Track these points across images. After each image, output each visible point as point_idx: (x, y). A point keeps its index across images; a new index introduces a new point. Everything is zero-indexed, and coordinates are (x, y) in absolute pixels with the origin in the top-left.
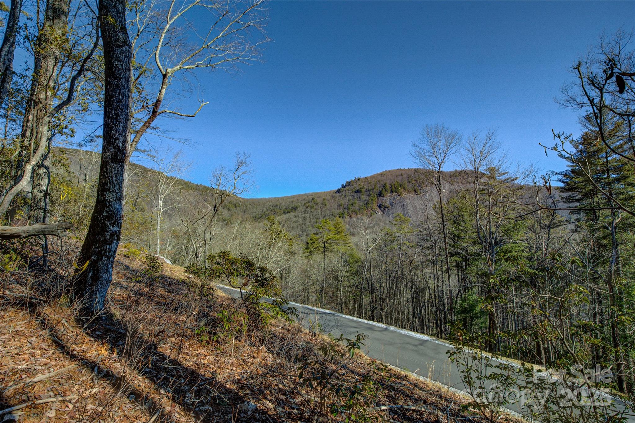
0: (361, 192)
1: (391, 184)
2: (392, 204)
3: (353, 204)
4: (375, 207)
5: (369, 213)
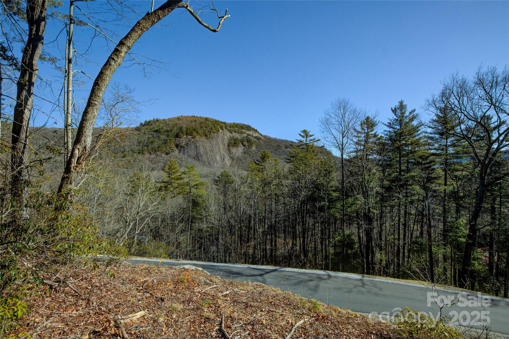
0: (160, 132)
1: (187, 128)
2: (187, 144)
3: (152, 142)
4: (173, 146)
5: (167, 151)
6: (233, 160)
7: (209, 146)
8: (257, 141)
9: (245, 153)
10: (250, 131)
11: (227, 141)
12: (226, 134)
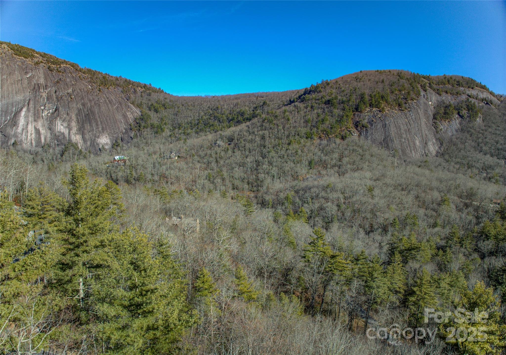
0: (333, 105)
1: (371, 96)
2: (371, 123)
3: (323, 120)
4: (351, 125)
5: (343, 133)
6: (442, 144)
7: (404, 123)
8: (486, 106)
9: (462, 130)
10: (472, 88)
11: (433, 109)
12: (431, 98)
